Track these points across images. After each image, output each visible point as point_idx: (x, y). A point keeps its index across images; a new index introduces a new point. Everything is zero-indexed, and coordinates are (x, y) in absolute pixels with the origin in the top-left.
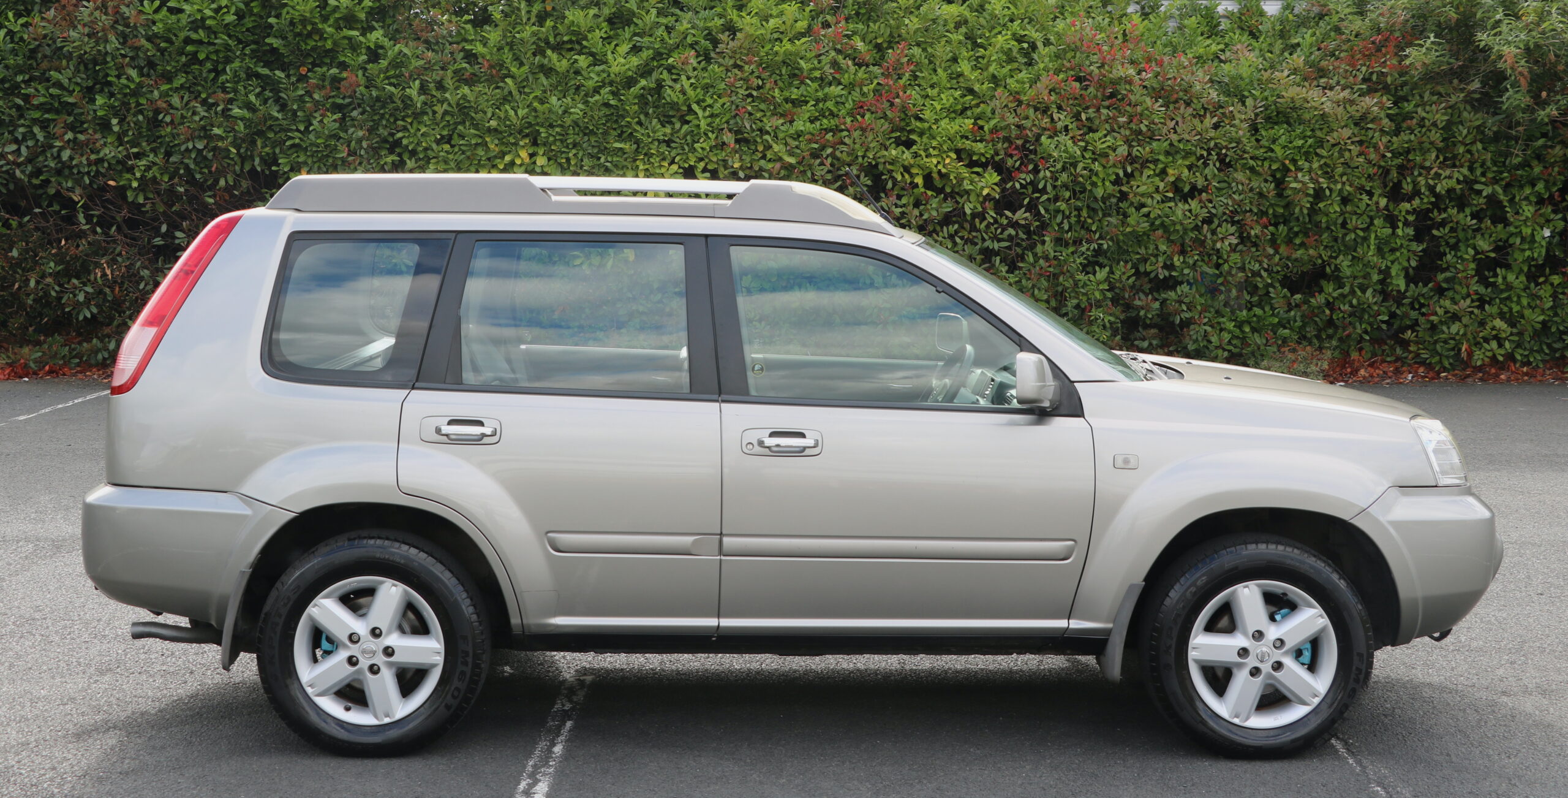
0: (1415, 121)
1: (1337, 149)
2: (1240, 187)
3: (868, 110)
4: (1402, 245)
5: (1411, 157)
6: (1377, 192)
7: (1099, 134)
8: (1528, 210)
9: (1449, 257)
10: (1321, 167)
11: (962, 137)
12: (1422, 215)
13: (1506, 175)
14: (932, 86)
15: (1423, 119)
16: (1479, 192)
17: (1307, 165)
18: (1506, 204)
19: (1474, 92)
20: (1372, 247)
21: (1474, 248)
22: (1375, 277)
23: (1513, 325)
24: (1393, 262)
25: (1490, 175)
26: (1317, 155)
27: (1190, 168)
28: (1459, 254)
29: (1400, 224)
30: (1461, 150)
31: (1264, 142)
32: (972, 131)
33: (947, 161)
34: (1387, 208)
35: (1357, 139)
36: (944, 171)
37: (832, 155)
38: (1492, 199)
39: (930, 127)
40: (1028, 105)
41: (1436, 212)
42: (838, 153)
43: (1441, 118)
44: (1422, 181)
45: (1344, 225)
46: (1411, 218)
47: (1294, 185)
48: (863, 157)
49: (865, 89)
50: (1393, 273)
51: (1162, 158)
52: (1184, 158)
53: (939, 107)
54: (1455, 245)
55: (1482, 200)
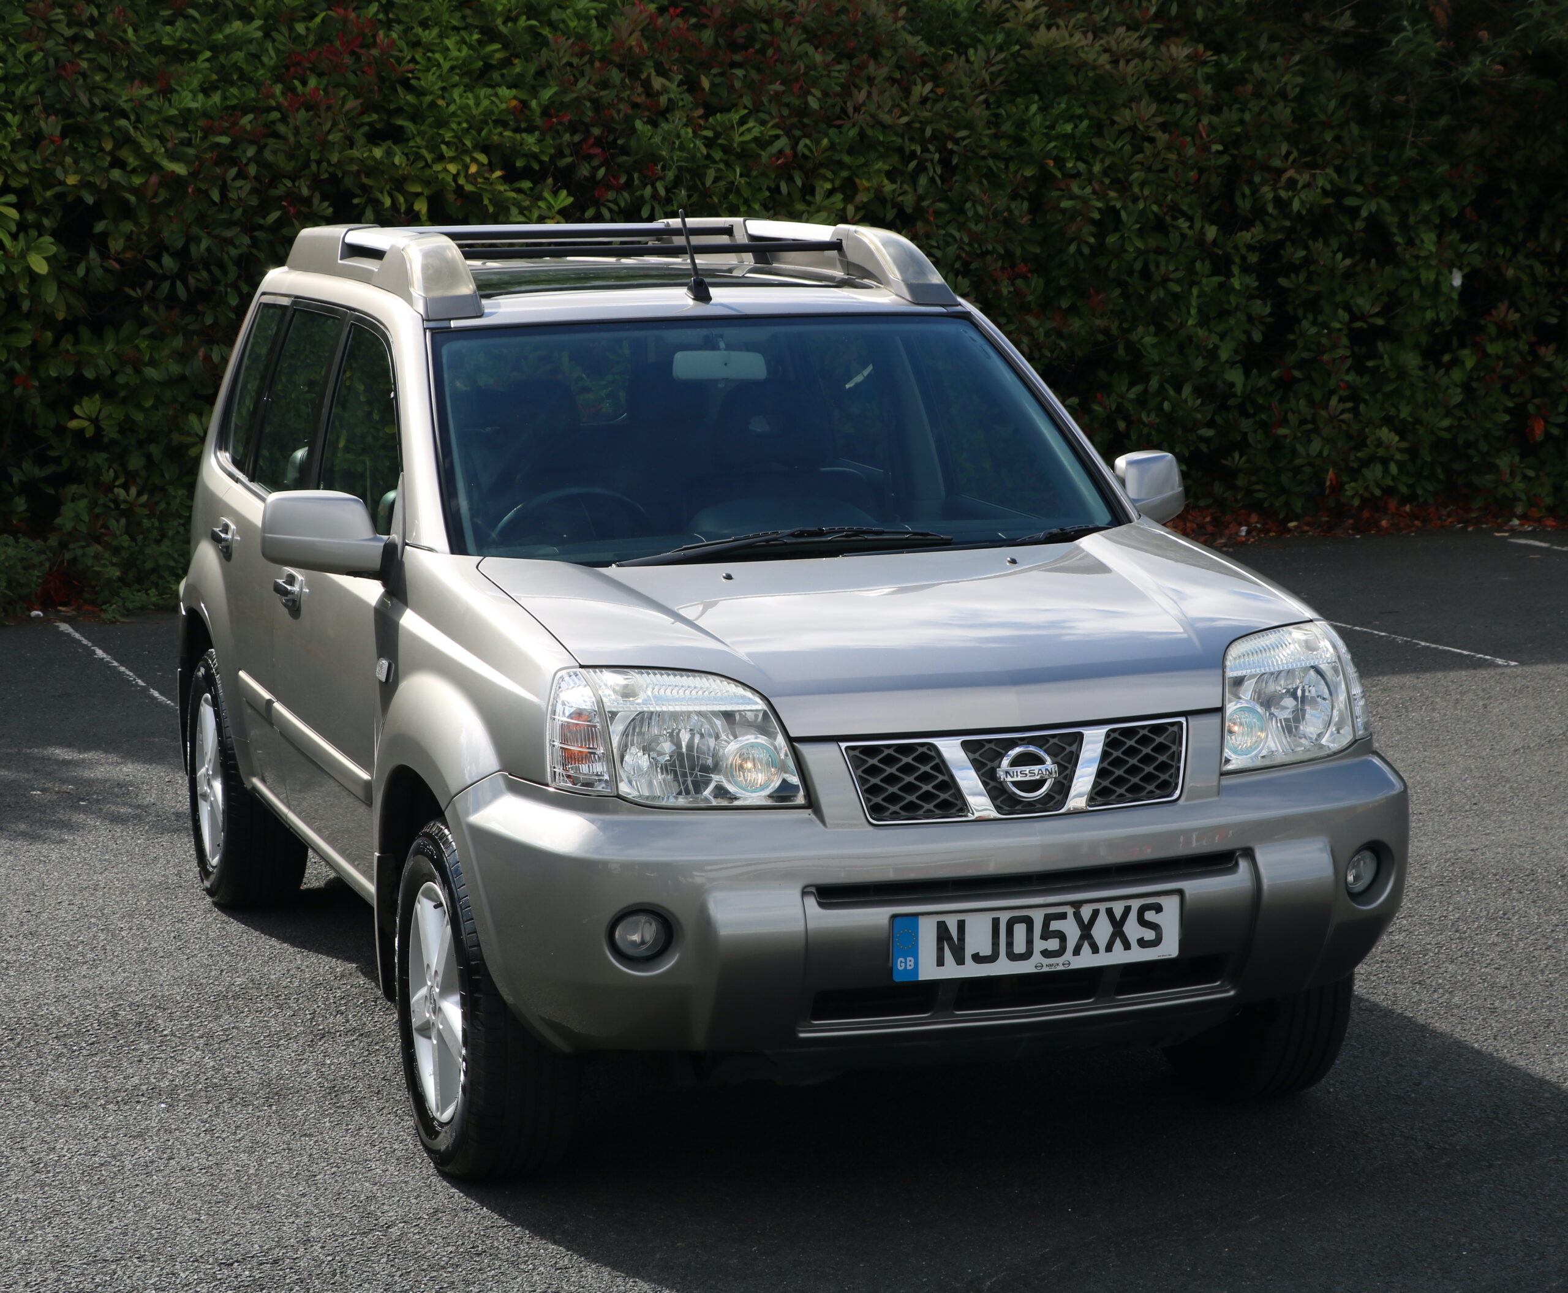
0: (1249, 87)
1: (1127, 137)
2: (980, 210)
3: (312, 70)
4: (1237, 308)
5: (1246, 150)
6: (1198, 215)
7: (735, 117)
8: (1428, 241)
9: (1305, 324)
10: (1105, 173)
11: (497, 122)
12: (1270, 252)
13: (1394, 178)
14: (424, 25)
15: (1262, 83)
16: (1354, 212)
17: (1081, 166)
18: (1394, 230)
19: (1346, 33)
20: (1193, 311)
21: (1347, 307)
22: (1199, 363)
23: (1402, 434)
24: (1222, 336)
25: (1369, 180)
26: (1095, 150)
27: (891, 175)
28: (1320, 319)
29: (1236, 270)
30: (1328, 136)
31: (1007, 127)
32: (513, 111)
33: (473, 169)
34: (1215, 242)
35: (1159, 120)
36: (469, 188)
37: (258, 159)
38: (1375, 223)
39: (433, 105)
40: (605, 59)
41: (1289, 248)
42: (268, 155)
43: (1292, 82)
44: (1267, 193)
45: (1145, 274)
46: (1253, 258)
47: (1066, 204)
48: (319, 163)
49: (300, 28)
50: (1224, 354)
51: (847, 159)
52: (883, 157)
53: (446, 66)
54: (1313, 305)
55: (1360, 225)
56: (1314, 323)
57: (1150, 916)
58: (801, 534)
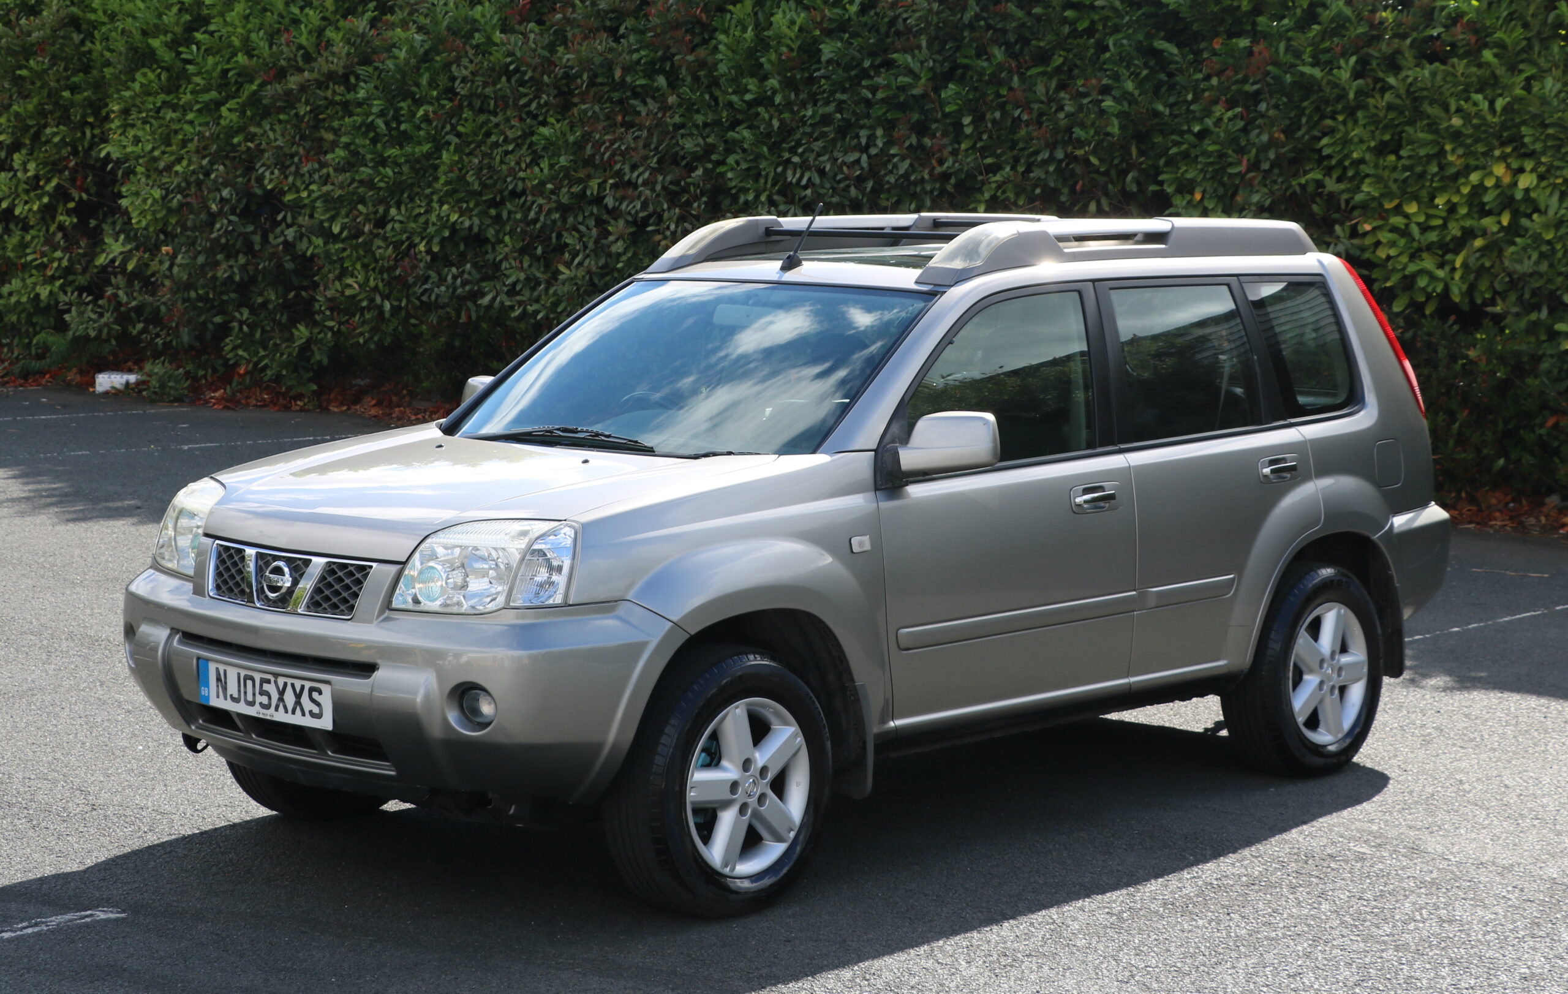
57: (315, 695)
58: (565, 430)
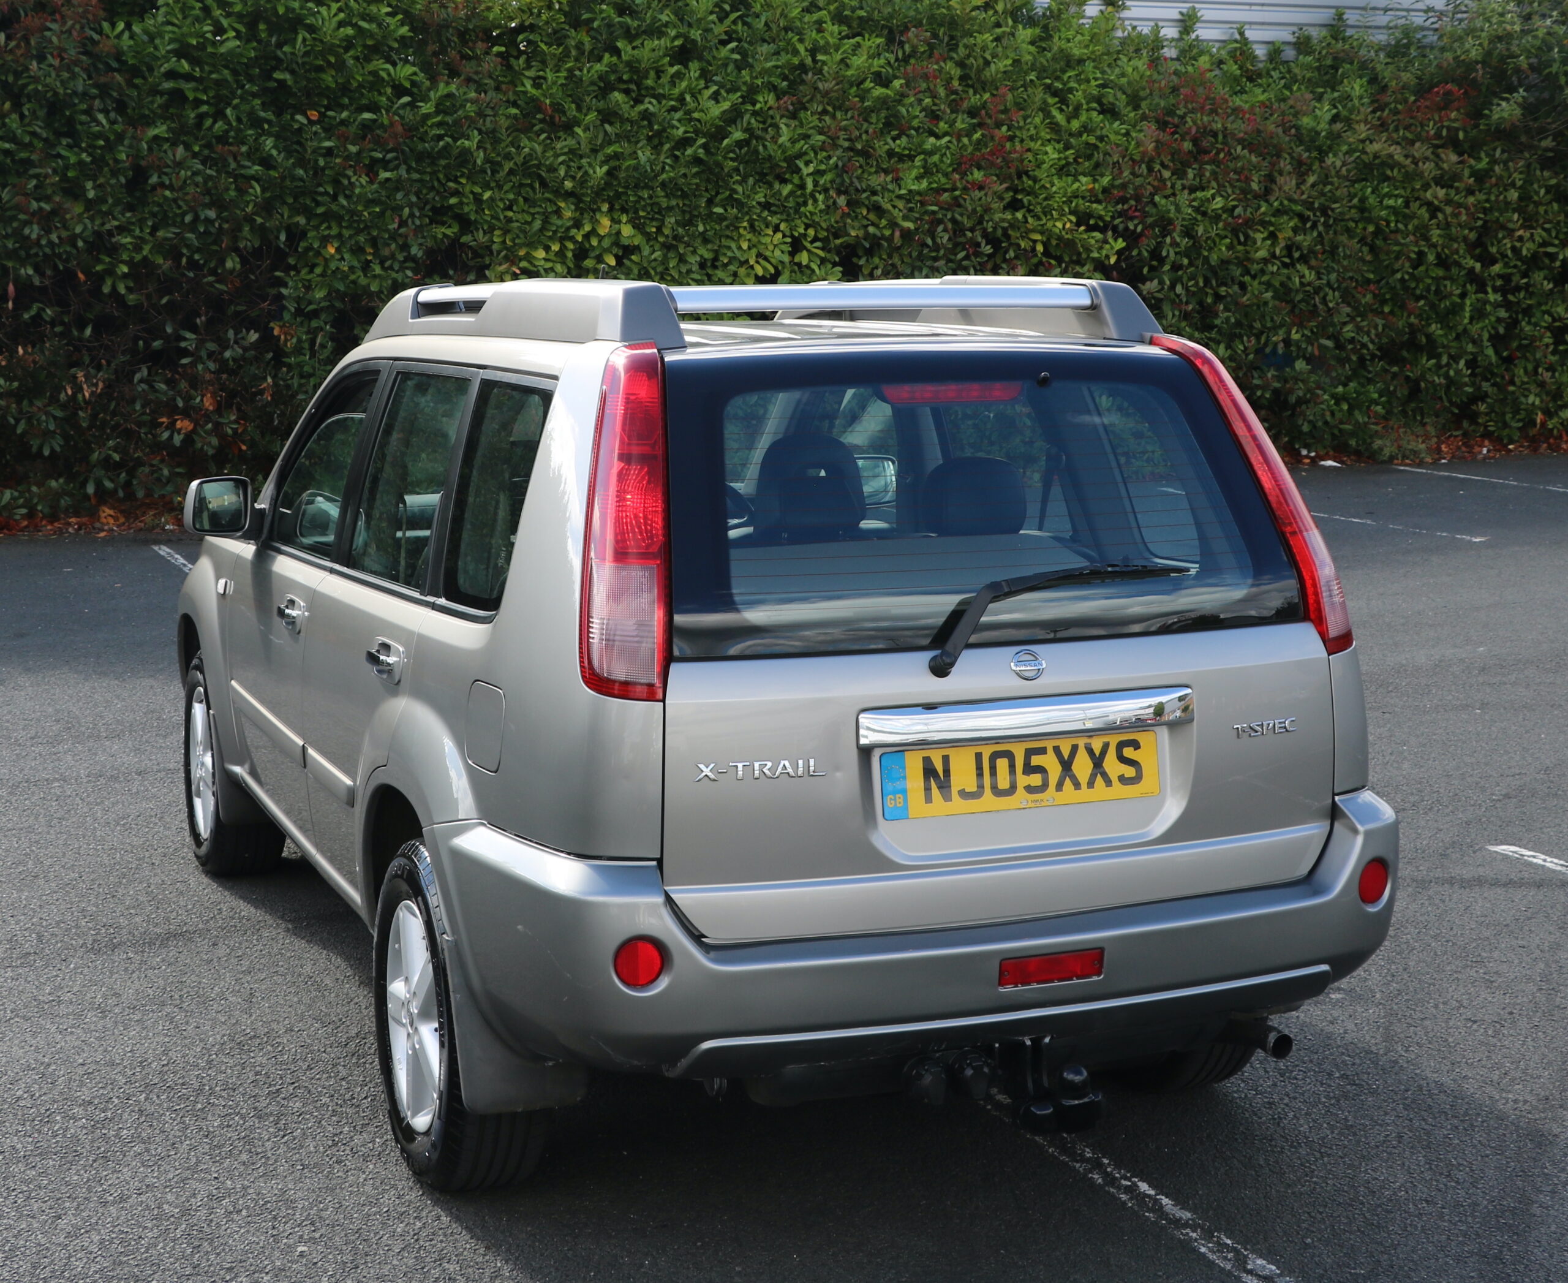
0: (1493, 180)
4: (1491, 313)
5: (1492, 217)
12: (1507, 279)
15: (1500, 177)
21: (1550, 314)
29: (1490, 290)
41: (1517, 277)
43: (1519, 177)
44: (1507, 244)
46: (1499, 283)
54: (1528, 312)
55: (1558, 264)
56: (1529, 323)
